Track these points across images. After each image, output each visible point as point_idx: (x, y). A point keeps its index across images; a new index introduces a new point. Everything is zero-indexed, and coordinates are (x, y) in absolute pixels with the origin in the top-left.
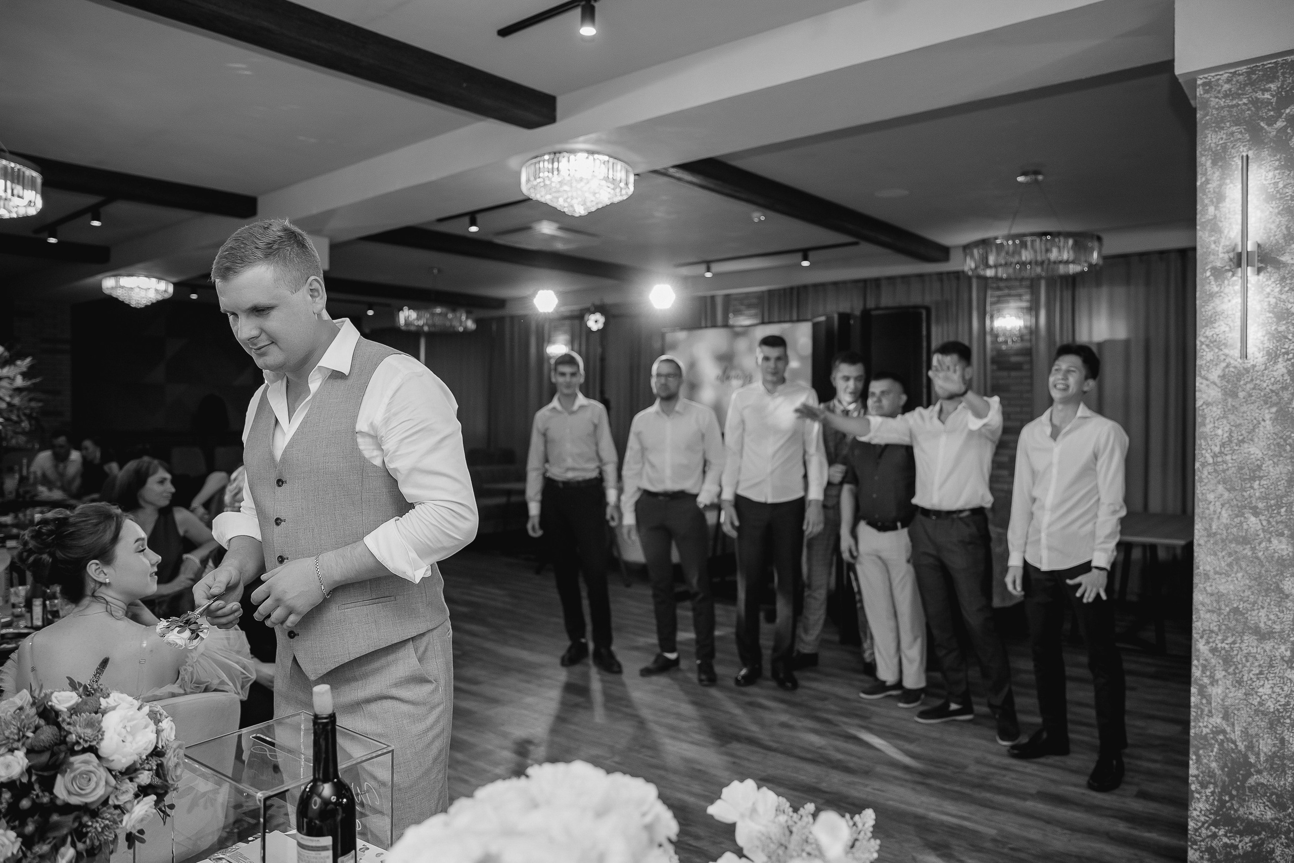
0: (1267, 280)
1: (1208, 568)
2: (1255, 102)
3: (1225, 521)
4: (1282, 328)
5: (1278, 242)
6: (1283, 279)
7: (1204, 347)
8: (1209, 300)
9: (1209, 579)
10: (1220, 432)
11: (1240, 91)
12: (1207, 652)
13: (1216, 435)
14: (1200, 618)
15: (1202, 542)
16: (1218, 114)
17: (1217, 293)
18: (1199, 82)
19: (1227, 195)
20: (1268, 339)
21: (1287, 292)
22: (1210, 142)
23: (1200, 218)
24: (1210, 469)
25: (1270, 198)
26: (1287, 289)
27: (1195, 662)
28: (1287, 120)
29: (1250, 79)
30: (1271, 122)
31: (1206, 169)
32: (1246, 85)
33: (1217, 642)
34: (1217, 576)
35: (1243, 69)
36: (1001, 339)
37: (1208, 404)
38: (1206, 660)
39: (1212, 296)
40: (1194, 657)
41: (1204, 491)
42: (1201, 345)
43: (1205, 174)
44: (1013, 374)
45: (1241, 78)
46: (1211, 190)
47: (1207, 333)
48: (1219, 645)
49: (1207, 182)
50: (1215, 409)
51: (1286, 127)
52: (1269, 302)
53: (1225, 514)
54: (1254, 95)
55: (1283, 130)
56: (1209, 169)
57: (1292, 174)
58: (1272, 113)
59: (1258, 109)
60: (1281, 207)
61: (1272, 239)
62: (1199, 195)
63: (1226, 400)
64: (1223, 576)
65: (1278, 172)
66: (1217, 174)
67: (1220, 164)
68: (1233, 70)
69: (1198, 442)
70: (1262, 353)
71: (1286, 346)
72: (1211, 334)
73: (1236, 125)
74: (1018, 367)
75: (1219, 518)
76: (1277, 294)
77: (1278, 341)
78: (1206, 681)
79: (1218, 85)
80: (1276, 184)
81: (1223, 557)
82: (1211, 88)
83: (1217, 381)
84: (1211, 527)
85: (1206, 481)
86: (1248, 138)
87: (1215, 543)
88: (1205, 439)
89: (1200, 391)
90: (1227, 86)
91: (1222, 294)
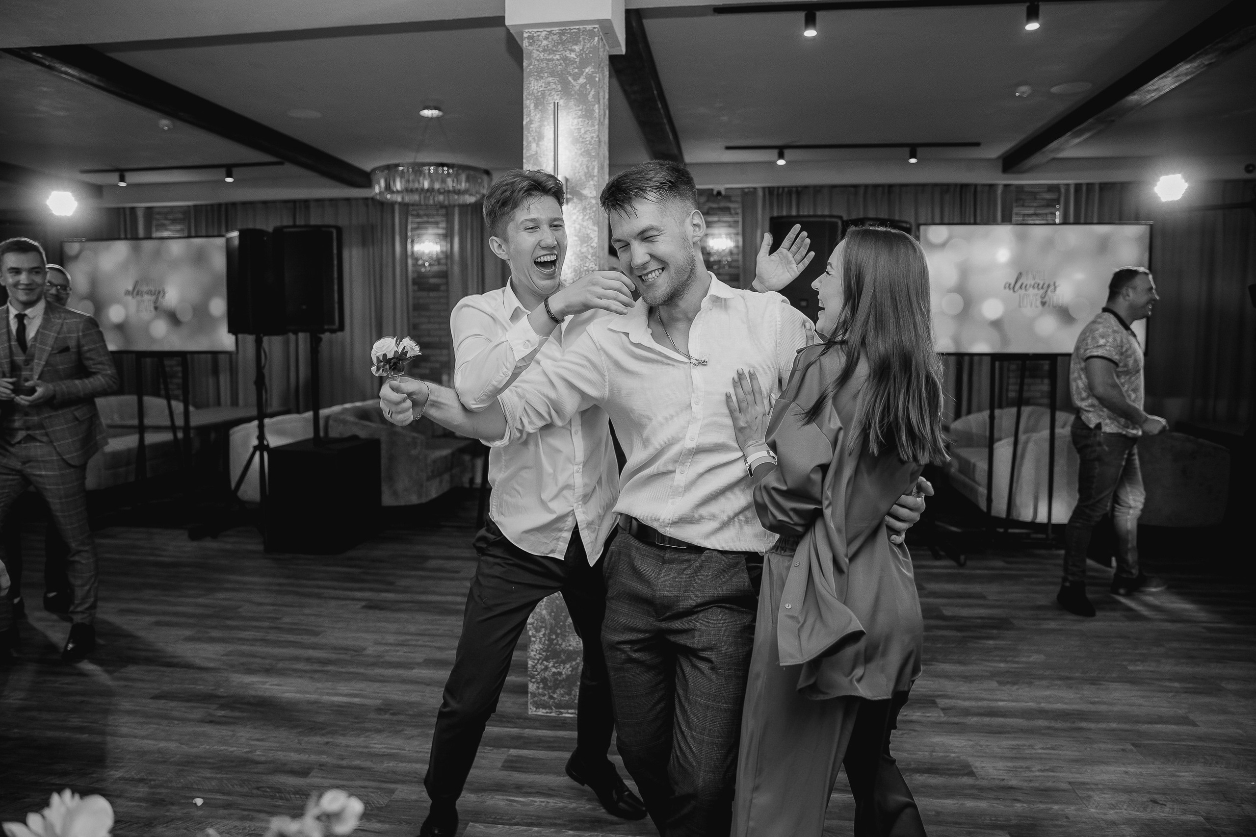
0: (574, 209)
2: (565, 59)
4: (584, 250)
5: (581, 178)
6: (585, 209)
11: (554, 49)
16: (538, 65)
18: (525, 35)
19: (545, 135)
20: (575, 259)
21: (587, 220)
22: (533, 88)
23: (526, 153)
25: (576, 141)
26: (587, 217)
28: (586, 78)
29: (561, 39)
30: (576, 77)
31: (530, 111)
32: (558, 44)
35: (556, 30)
36: (420, 262)
43: (529, 115)
44: (432, 294)
45: (555, 37)
46: (534, 129)
49: (531, 122)
51: (585, 84)
52: (575, 227)
54: (564, 53)
55: (583, 86)
56: (532, 111)
57: (590, 123)
58: (576, 70)
59: (567, 65)
60: (583, 150)
61: (577, 175)
62: (525, 133)
65: (581, 119)
66: (538, 116)
67: (540, 108)
68: (549, 30)
70: (570, 270)
71: (587, 265)
73: (552, 77)
74: (435, 288)
76: (580, 221)
77: (581, 260)
79: (539, 40)
80: (579, 129)
82: (534, 41)
86: (560, 89)
90: (545, 43)
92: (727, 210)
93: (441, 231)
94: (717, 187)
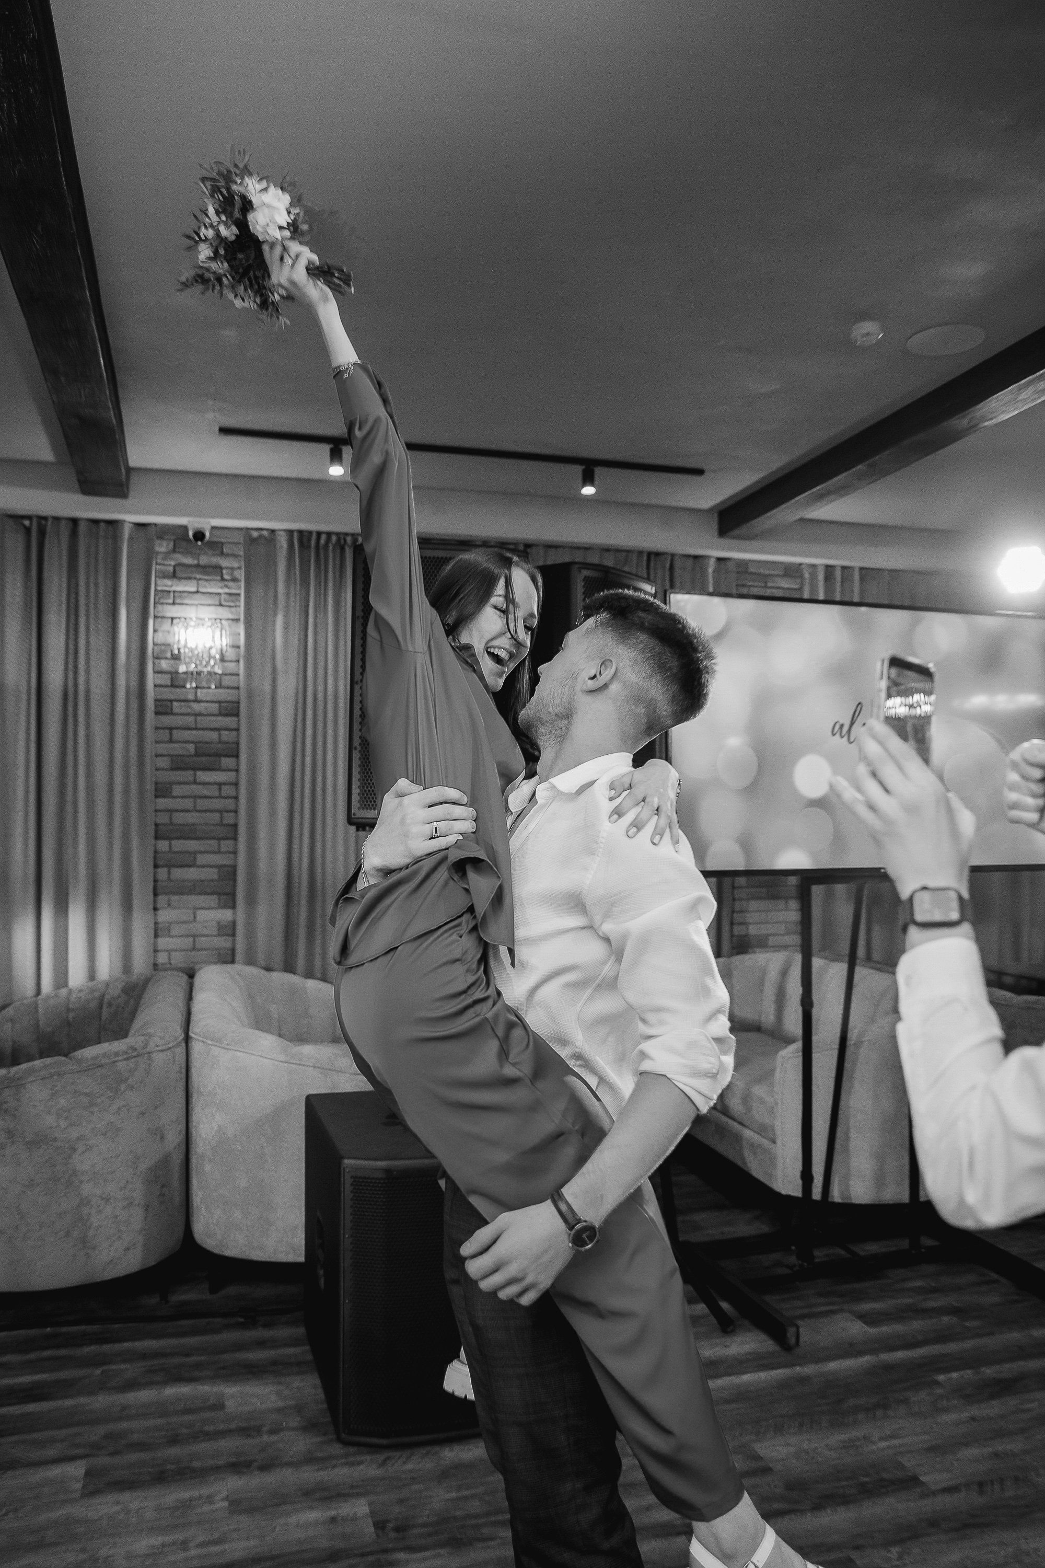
92: (215, 571)
94: (192, 522)
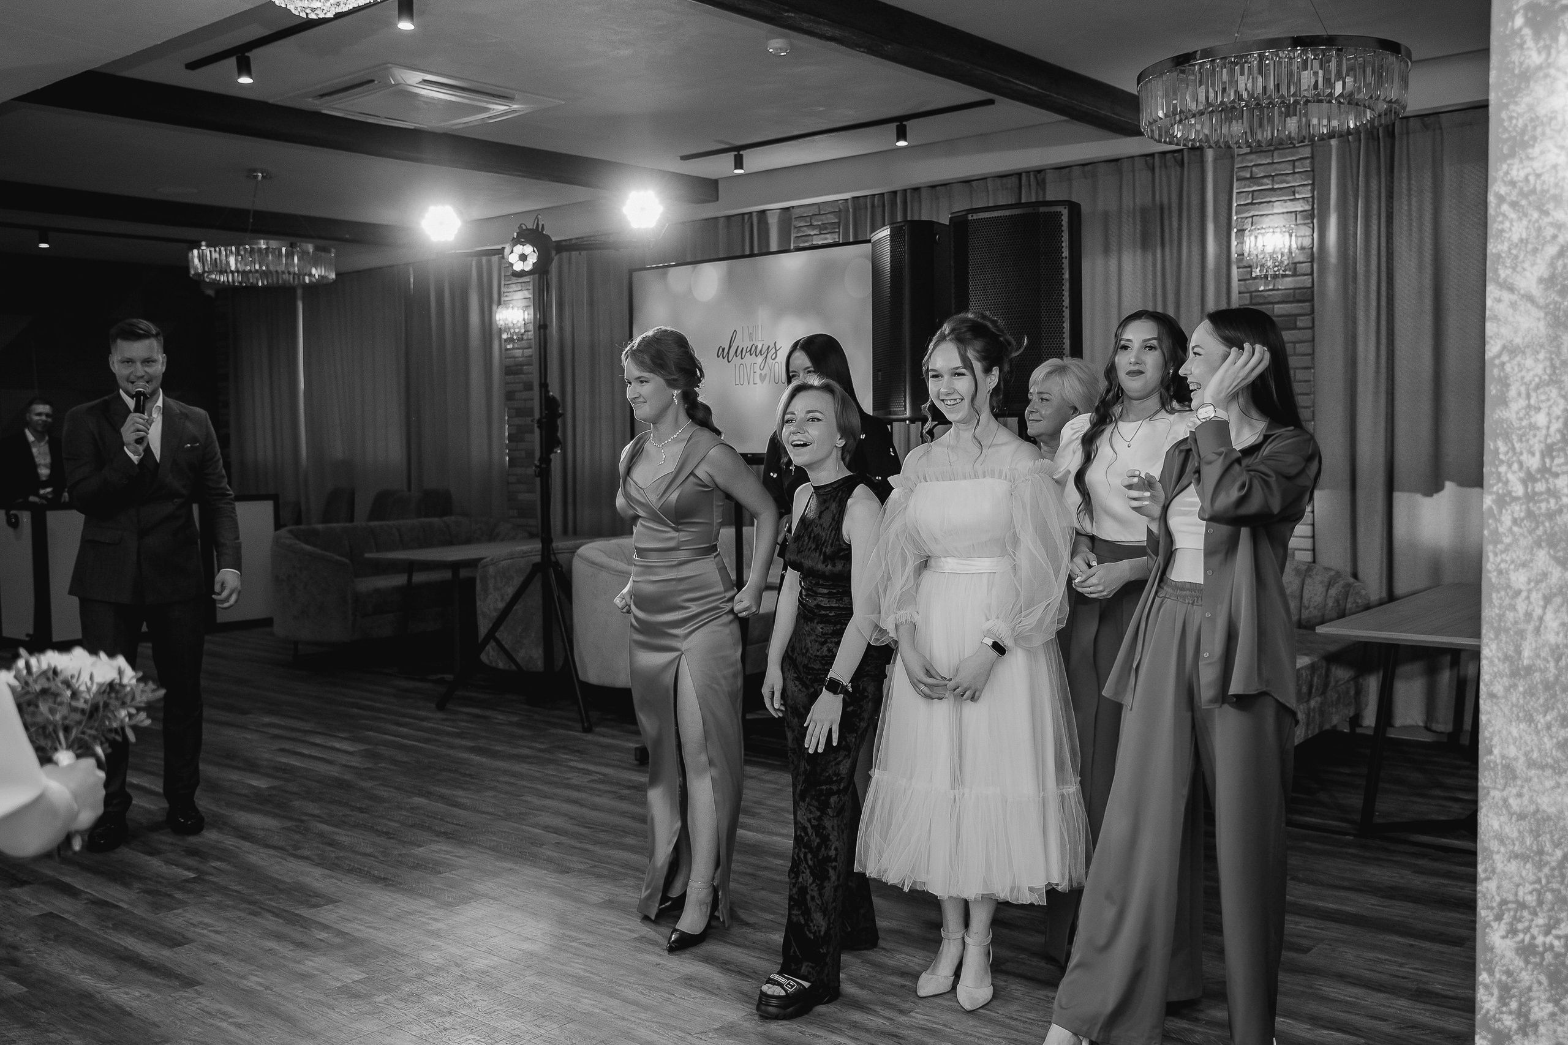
1: (1512, 751)
3: (1552, 638)
7: (1505, 207)
8: (1519, 89)
9: (1515, 778)
10: (1541, 419)
12: (1510, 954)
13: (1533, 427)
14: (1493, 871)
15: (1498, 688)
17: (1540, 68)
24: (1518, 510)
27: (1483, 977)
33: (1535, 931)
34: (1532, 772)
36: (1257, 272)
37: (1512, 350)
38: (1509, 973)
39: (1526, 77)
40: (1480, 965)
41: (1503, 566)
42: (1499, 205)
47: (1514, 173)
48: (1540, 940)
50: (1529, 362)
53: (1552, 622)
63: (1556, 338)
64: (1549, 772)
69: (1489, 444)
72: (1522, 174)
74: (1287, 324)
75: (1537, 631)
78: (1509, 1022)
81: (1549, 727)
83: (1536, 291)
84: (1519, 651)
85: (1507, 540)
87: (1530, 692)
88: (1507, 437)
89: (1495, 318)
91: (1552, 71)
93: (1299, 207)
